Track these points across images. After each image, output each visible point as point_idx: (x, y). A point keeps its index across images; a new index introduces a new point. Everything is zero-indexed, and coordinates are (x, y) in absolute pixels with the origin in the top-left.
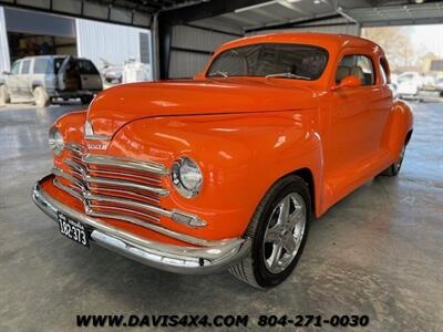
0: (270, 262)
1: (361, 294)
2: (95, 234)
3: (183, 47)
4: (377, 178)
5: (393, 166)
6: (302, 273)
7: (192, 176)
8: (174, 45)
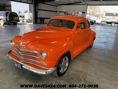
0: (61, 71)
1: (79, 77)
2: (23, 66)
3: (41, 9)
4: (87, 49)
5: (91, 46)
6: (68, 73)
7: (44, 54)
8: (39, 8)
